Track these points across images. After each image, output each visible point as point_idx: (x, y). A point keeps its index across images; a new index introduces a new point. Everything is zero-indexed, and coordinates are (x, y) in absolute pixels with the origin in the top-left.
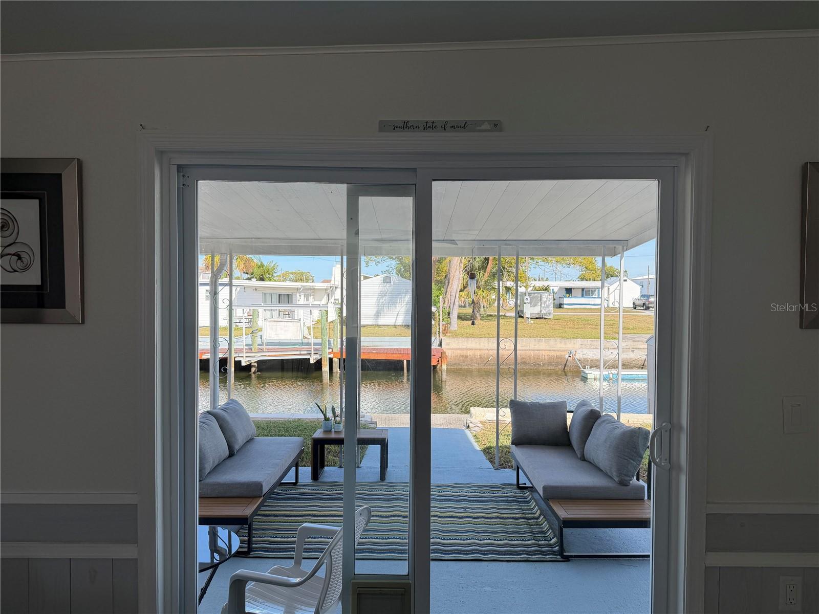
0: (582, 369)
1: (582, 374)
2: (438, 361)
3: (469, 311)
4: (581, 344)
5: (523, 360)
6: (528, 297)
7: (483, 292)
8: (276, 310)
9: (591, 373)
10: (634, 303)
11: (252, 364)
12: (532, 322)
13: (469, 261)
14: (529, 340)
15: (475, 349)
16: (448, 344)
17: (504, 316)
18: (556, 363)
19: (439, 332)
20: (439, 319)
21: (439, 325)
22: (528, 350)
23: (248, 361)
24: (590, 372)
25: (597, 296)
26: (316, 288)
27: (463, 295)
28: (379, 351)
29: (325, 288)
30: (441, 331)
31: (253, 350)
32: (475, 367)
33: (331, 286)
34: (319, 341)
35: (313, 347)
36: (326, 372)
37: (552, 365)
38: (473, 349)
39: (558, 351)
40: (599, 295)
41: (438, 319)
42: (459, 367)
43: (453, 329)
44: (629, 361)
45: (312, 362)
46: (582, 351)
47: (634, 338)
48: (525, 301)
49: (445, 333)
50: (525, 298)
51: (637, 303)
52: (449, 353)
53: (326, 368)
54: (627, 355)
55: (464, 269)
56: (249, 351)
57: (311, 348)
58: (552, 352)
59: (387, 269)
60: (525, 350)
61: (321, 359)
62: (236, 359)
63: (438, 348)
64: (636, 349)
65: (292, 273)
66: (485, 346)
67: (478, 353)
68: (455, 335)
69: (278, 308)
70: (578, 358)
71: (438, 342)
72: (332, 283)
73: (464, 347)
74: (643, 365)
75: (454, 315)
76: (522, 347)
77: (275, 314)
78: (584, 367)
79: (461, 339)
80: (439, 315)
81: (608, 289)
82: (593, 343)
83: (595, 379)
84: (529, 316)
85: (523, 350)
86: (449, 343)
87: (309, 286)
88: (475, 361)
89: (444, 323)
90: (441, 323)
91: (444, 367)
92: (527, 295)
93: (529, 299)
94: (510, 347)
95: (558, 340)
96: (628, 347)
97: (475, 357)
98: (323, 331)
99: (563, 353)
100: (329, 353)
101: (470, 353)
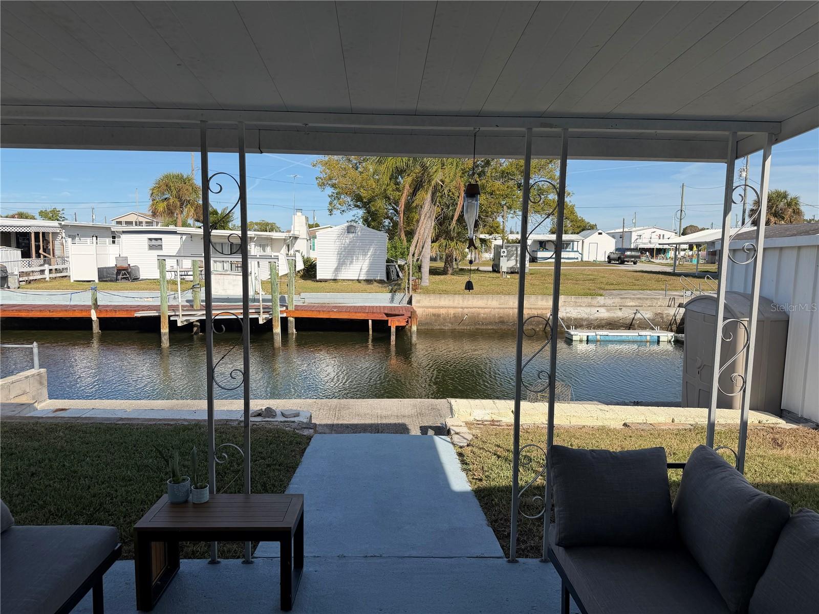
0: (566, 330)
1: (566, 335)
2: (407, 322)
3: (440, 264)
4: (565, 302)
5: (501, 319)
6: (505, 250)
7: (457, 244)
8: (228, 261)
9: (578, 335)
10: (609, 257)
11: (194, 323)
12: (508, 277)
13: (442, 209)
14: (507, 297)
15: (449, 307)
16: (418, 302)
17: (478, 270)
18: (537, 322)
19: (408, 288)
20: (409, 273)
21: (409, 281)
22: (506, 308)
23: (186, 320)
24: (576, 333)
25: (571, 250)
26: (273, 237)
27: (435, 246)
28: (340, 309)
29: (284, 238)
30: (411, 287)
31: (195, 308)
32: (448, 327)
33: (291, 235)
34: (270, 297)
35: (261, 304)
36: (278, 334)
37: (532, 324)
38: (446, 308)
39: (540, 309)
40: (573, 249)
41: (407, 273)
42: (430, 327)
43: (424, 285)
44: (616, 319)
45: (261, 322)
46: (566, 310)
47: (621, 295)
48: (502, 254)
49: (415, 290)
50: (502, 250)
51: (612, 256)
52: (419, 311)
53: (277, 330)
54: (615, 313)
55: (436, 218)
56: (190, 308)
57: (259, 306)
58: (533, 310)
59: (354, 218)
60: (504, 308)
61: (272, 319)
62: (172, 319)
63: (407, 305)
64: (623, 306)
65: (256, 224)
66: (459, 304)
67: (452, 311)
68: (427, 291)
69: (230, 260)
70: (561, 317)
71: (407, 299)
72: (292, 232)
73: (437, 305)
74: (631, 325)
75: (426, 269)
76: (499, 304)
77: (227, 266)
78: (568, 328)
79: (432, 297)
80: (409, 269)
81: (583, 242)
82: (577, 301)
83: (581, 341)
84: (505, 270)
85: (501, 308)
86: (420, 300)
87: (265, 235)
88: (448, 320)
89: (414, 278)
90: (411, 278)
91: (414, 328)
92: (504, 248)
93: (506, 252)
94: (487, 304)
95: (540, 297)
96: (614, 305)
97: (448, 316)
98: (273, 287)
99: (544, 312)
100: (281, 311)
101: (443, 311)
